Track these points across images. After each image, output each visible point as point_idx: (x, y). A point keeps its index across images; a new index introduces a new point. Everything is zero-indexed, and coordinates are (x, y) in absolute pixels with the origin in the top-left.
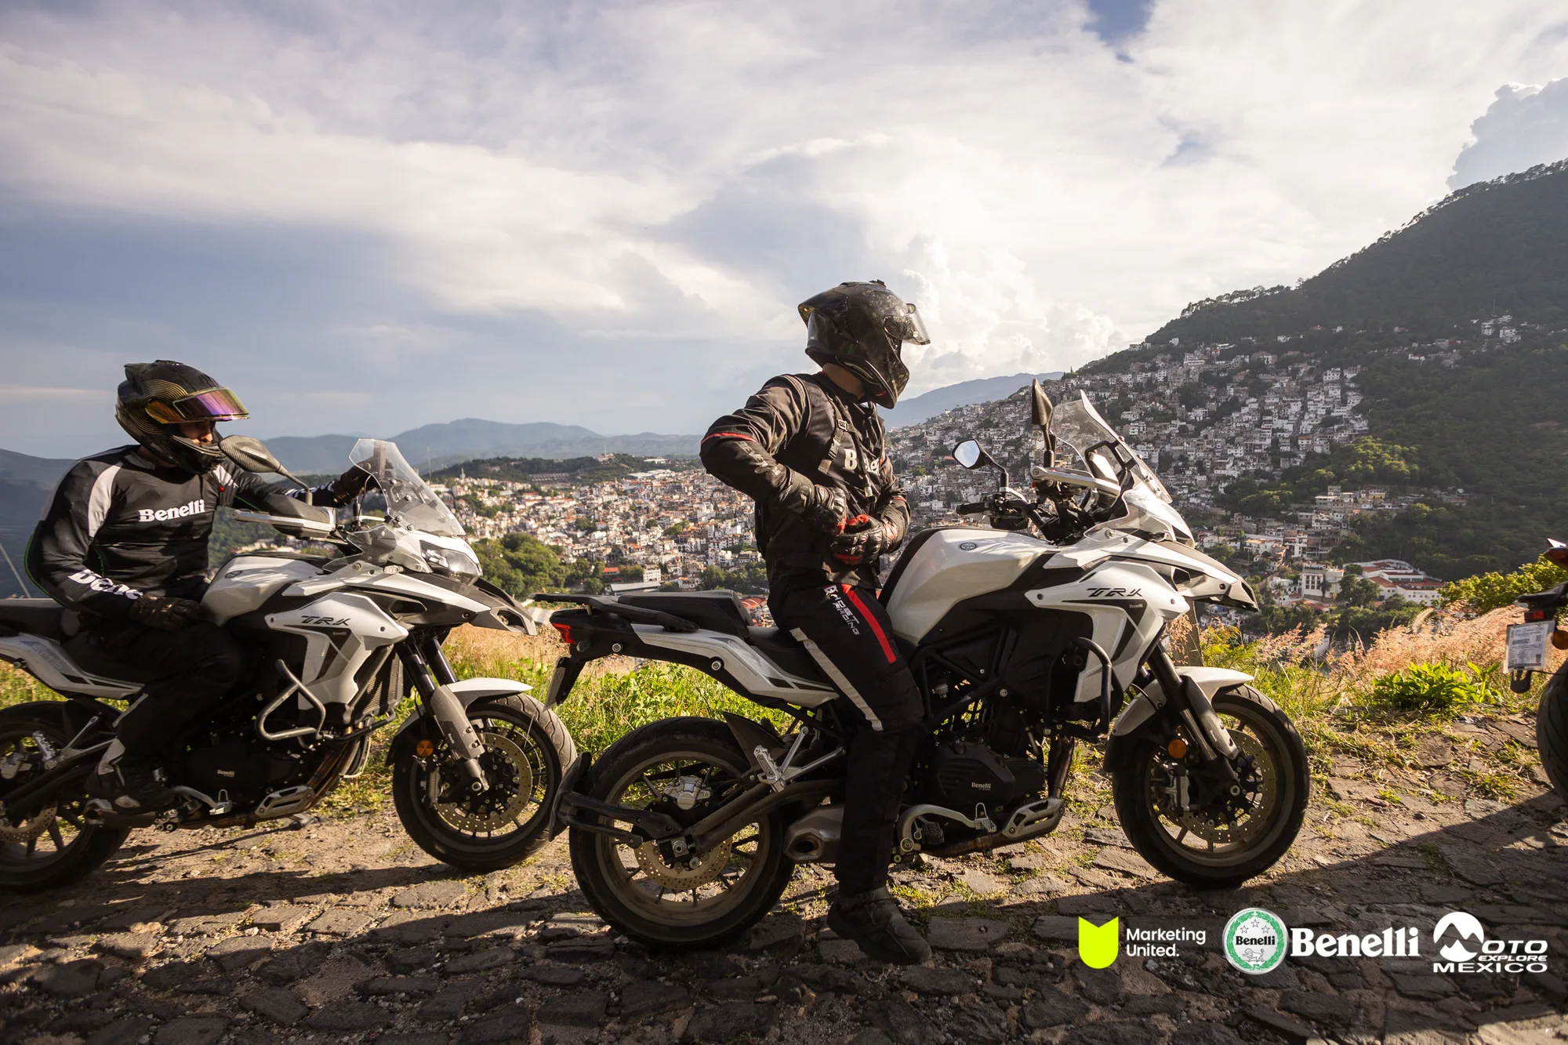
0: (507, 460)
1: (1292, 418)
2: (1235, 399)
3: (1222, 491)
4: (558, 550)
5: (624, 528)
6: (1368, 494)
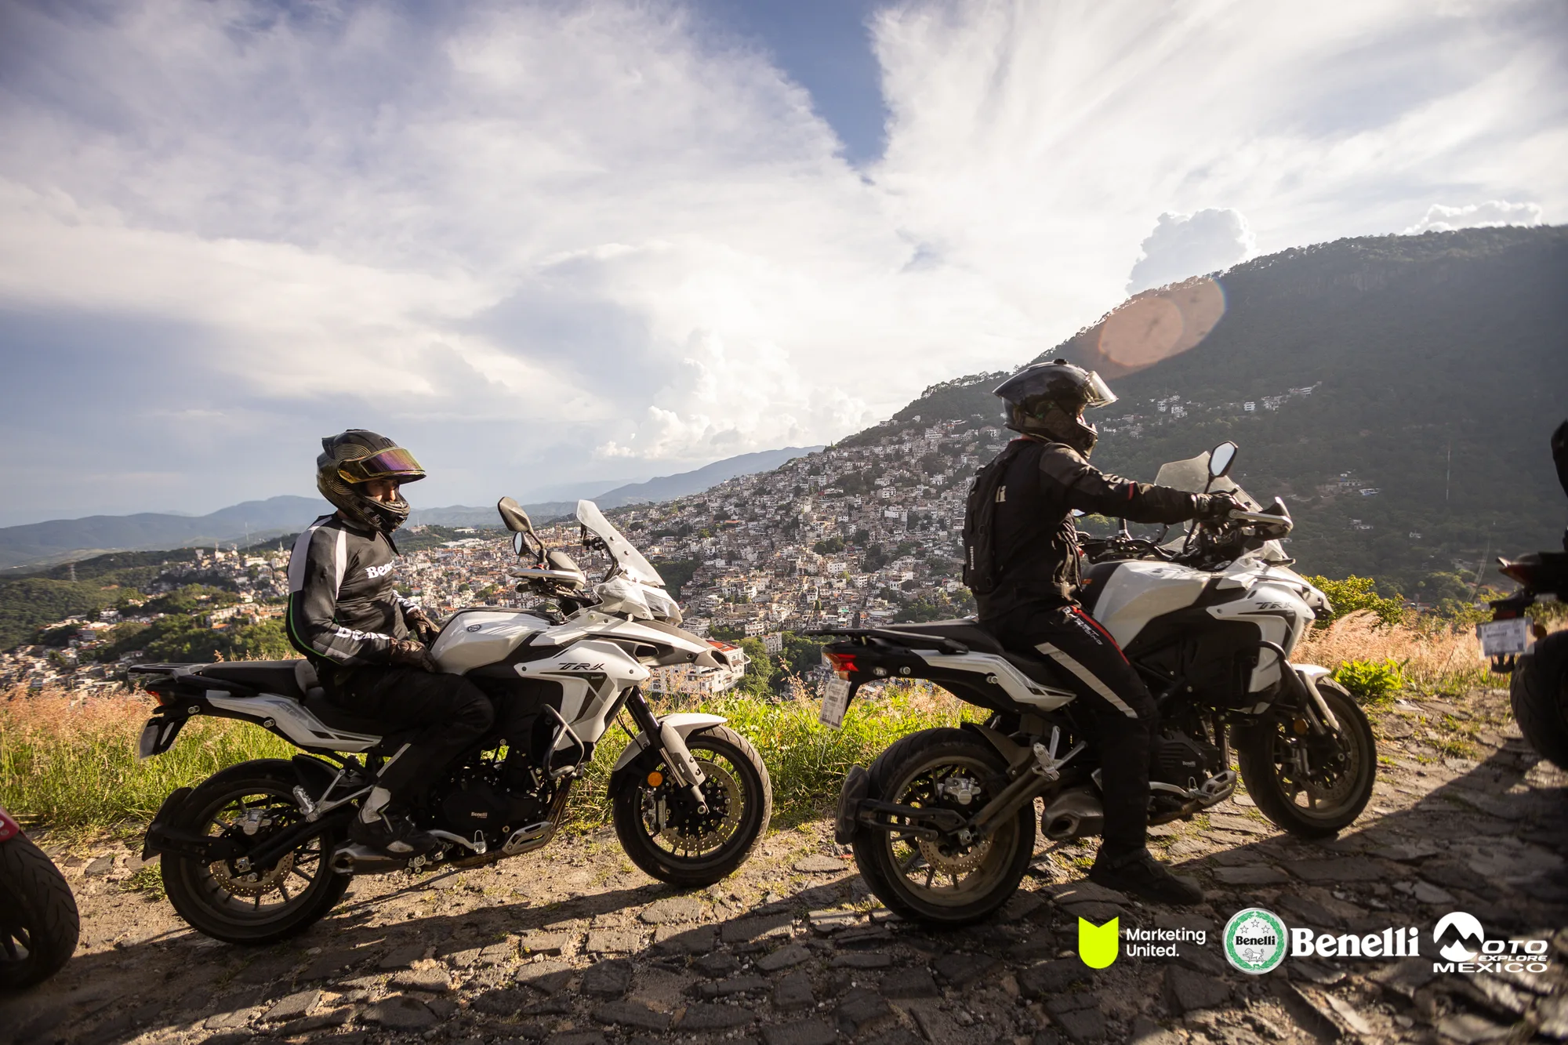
5: (438, 592)
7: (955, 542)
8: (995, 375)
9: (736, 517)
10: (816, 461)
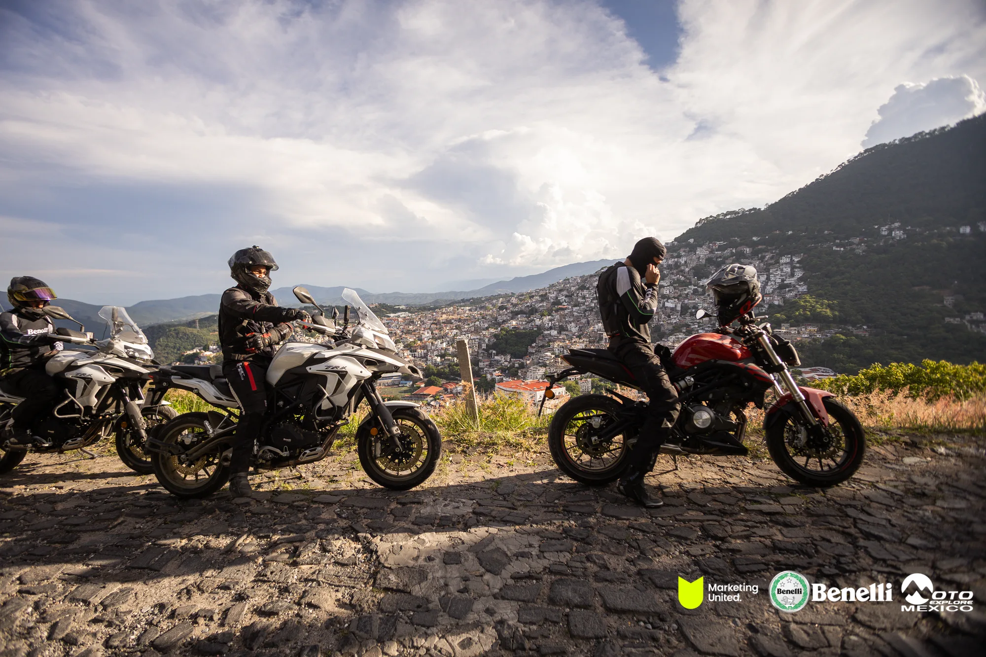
6: (806, 329)
8: (750, 210)
9: (566, 304)
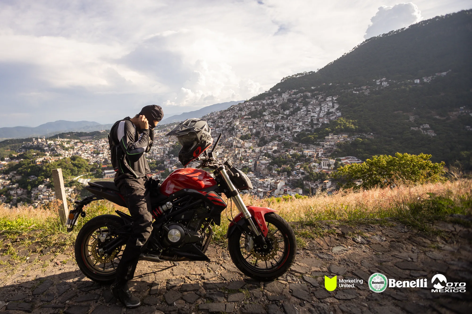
0: (72, 133)
1: (317, 112)
2: (299, 107)
3: (295, 136)
4: (88, 160)
5: (108, 153)
6: (342, 136)
7: (293, 135)
8: (309, 72)
9: (212, 127)
10: (241, 106)
